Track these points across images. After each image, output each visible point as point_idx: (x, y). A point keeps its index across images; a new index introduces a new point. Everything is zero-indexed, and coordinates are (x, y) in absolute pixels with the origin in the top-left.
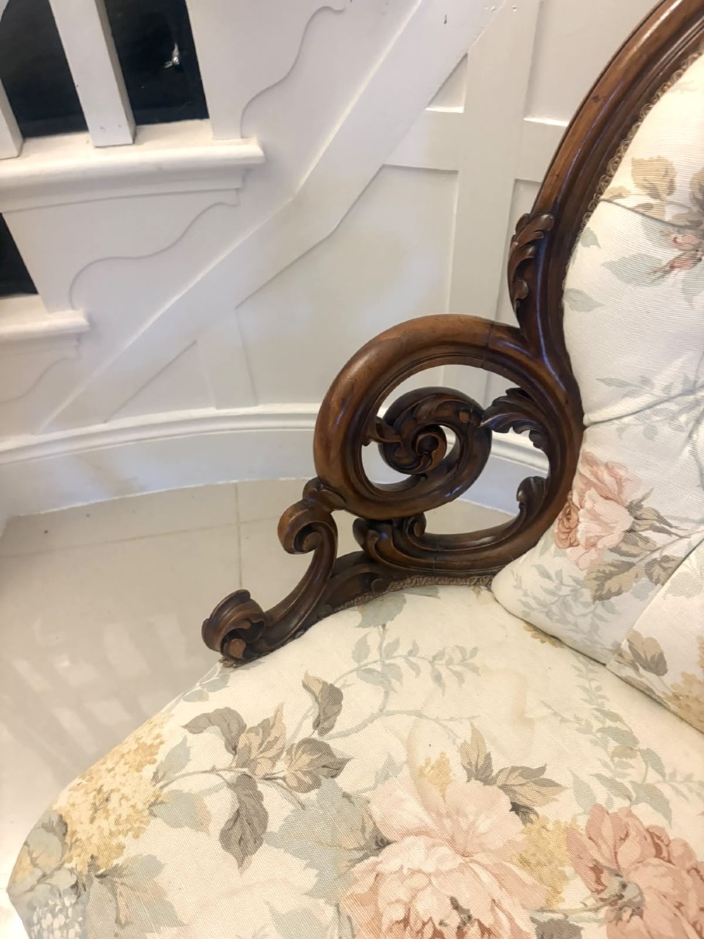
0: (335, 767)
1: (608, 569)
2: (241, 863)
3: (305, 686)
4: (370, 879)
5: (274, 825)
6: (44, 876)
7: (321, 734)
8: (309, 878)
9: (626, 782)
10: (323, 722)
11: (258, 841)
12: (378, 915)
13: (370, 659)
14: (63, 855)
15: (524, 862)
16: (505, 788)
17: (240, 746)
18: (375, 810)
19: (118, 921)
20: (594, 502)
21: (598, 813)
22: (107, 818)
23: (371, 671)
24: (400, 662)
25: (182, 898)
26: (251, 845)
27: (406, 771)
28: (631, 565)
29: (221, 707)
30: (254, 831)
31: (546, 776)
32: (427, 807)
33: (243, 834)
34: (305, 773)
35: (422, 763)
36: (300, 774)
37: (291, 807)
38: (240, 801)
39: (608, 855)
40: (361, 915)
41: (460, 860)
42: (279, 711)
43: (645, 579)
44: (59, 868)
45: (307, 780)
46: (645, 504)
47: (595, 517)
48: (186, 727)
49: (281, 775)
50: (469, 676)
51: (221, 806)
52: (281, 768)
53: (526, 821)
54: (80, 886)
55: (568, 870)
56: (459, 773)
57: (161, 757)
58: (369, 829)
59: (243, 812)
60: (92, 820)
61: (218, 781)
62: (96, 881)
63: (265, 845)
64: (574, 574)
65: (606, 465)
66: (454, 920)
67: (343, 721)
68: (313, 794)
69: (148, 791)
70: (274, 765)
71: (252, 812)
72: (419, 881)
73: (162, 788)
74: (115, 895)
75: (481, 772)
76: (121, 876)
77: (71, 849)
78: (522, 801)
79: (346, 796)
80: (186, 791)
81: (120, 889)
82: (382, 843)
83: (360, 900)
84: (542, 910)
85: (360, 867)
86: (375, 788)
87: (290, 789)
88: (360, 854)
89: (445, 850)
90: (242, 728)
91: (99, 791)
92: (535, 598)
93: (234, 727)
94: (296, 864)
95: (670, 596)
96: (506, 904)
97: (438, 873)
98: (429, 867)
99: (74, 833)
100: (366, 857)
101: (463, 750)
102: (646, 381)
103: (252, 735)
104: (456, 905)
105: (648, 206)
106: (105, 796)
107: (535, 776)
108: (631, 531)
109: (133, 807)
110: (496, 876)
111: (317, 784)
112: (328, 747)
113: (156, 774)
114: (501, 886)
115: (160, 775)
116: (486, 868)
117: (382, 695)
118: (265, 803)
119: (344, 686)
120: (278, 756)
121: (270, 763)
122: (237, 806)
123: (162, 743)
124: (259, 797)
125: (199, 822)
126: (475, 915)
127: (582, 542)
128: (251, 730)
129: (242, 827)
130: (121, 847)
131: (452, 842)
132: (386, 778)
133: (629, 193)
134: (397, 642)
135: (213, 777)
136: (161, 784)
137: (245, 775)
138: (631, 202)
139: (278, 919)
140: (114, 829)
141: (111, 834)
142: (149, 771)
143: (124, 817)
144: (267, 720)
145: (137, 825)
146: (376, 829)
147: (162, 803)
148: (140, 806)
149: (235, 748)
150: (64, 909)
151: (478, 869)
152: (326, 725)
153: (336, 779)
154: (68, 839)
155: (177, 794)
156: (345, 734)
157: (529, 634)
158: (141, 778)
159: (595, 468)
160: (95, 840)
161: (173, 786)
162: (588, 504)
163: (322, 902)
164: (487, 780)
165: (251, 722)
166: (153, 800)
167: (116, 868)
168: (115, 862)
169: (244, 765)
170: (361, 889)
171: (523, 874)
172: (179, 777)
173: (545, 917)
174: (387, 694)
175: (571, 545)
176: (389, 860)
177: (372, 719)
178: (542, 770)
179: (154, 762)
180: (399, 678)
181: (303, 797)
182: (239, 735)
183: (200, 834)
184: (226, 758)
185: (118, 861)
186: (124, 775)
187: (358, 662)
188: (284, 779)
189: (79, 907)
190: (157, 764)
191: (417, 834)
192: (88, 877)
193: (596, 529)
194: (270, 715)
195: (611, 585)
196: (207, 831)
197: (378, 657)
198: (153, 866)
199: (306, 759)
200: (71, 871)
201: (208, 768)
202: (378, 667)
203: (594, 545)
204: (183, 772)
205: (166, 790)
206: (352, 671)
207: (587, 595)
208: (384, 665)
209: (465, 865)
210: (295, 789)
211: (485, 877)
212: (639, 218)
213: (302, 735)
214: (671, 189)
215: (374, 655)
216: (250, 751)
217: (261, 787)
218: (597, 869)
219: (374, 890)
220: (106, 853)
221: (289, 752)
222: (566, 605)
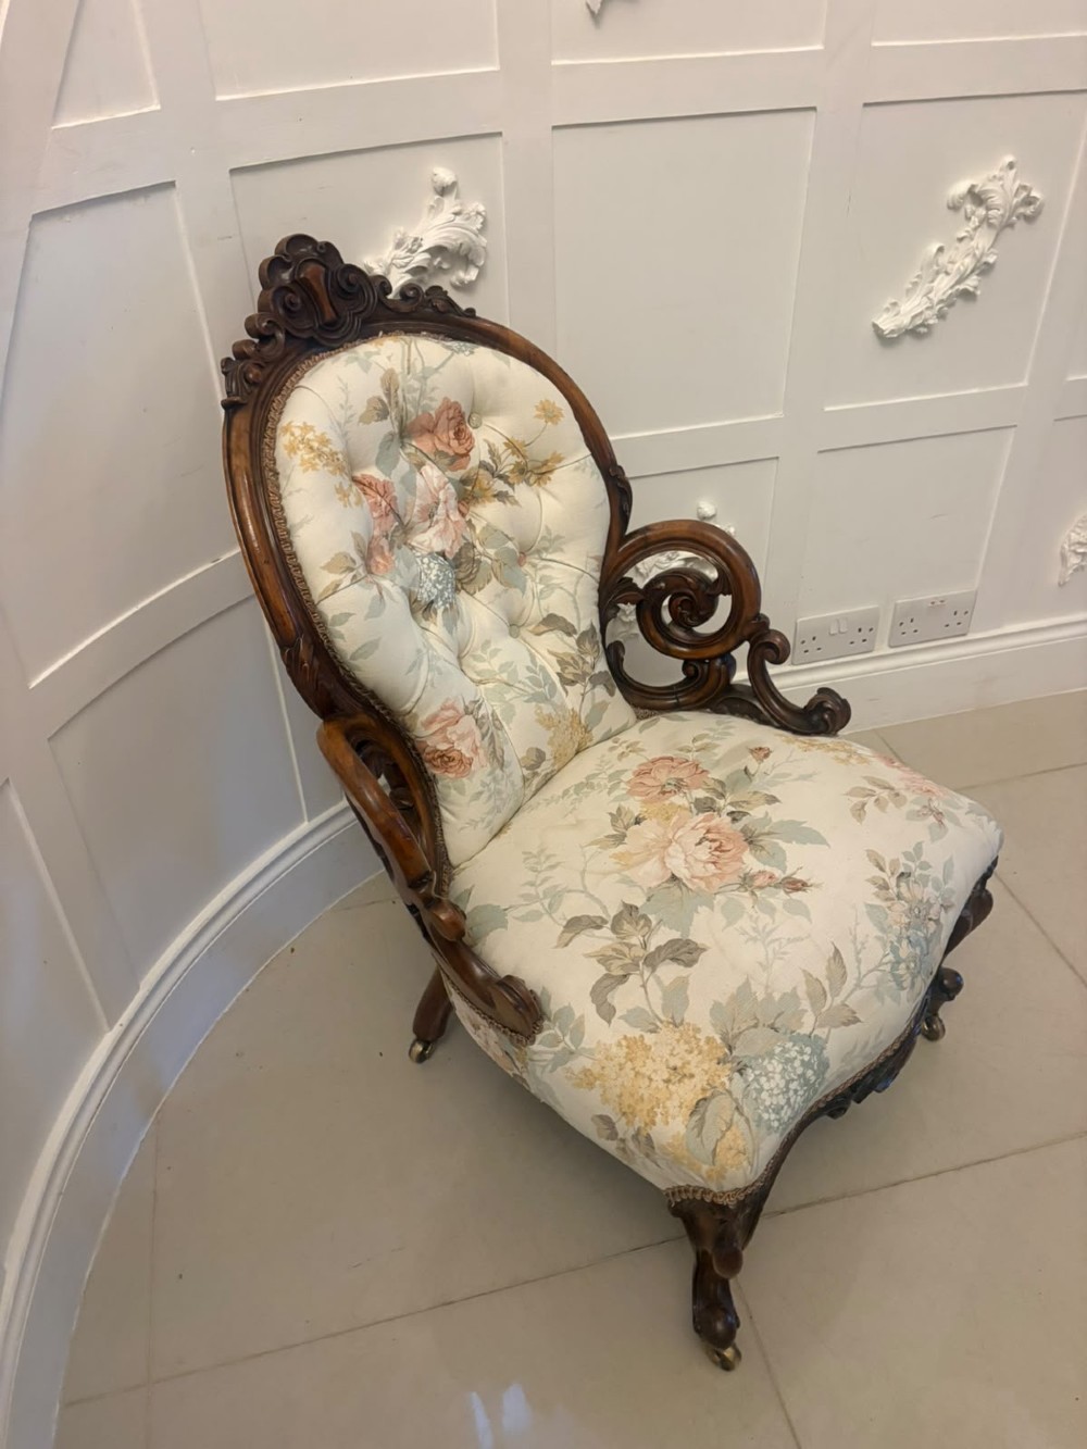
0: (630, 909)
1: (491, 749)
2: (704, 950)
3: (566, 945)
4: (696, 880)
5: (676, 935)
6: (737, 1108)
7: (606, 922)
8: (703, 910)
9: (609, 785)
10: (596, 924)
11: (688, 942)
12: (714, 875)
13: (541, 908)
14: (722, 1093)
15: (668, 819)
16: (626, 828)
17: (622, 973)
18: (654, 884)
19: (756, 1026)
20: (455, 732)
21: (631, 793)
22: (689, 1063)
23: (550, 905)
24: (541, 890)
25: (732, 984)
26: (692, 946)
27: (626, 873)
28: (492, 734)
29: (590, 999)
30: (682, 946)
31: (615, 812)
32: (647, 860)
33: (685, 952)
34: (637, 924)
35: (618, 866)
36: (639, 928)
37: (663, 928)
38: (664, 960)
39: (654, 789)
40: (716, 883)
41: (674, 844)
42: (589, 956)
43: (500, 732)
44: (729, 1092)
45: (642, 922)
46: (467, 703)
47: (462, 737)
48: (609, 1022)
49: (642, 939)
50: (548, 852)
51: (669, 972)
52: (635, 940)
53: (644, 819)
54: (739, 1067)
55: (667, 802)
56: (621, 848)
57: (636, 1033)
58: (667, 885)
59: (671, 956)
60: (692, 1076)
61: (652, 980)
62: (734, 1053)
63: (690, 938)
64: (486, 773)
65: (442, 709)
66: (707, 843)
67: (594, 911)
68: (651, 917)
69: (667, 1034)
70: (635, 945)
71: (670, 950)
72: (690, 859)
73: (662, 1022)
74: (740, 1033)
75: (620, 839)
76: (727, 1033)
77: (715, 1087)
78: (633, 820)
79: (648, 900)
80: (661, 1002)
81: (736, 1031)
82: (674, 878)
83: (709, 884)
84: (691, 811)
85: (690, 886)
86: (640, 887)
87: (651, 931)
88: (684, 889)
89: (670, 850)
90: (607, 976)
91: (668, 1081)
92: (488, 813)
93: (607, 982)
94: (696, 918)
95: (511, 725)
96: (692, 825)
97: (684, 852)
98: (683, 857)
99: (704, 1090)
100: (684, 884)
101: (605, 847)
102: (419, 651)
103: (613, 968)
104: (700, 843)
105: (355, 576)
106: (672, 1072)
107: (616, 817)
108: (477, 720)
109: (678, 1041)
110: (679, 829)
111: (644, 917)
112: (615, 917)
113: (652, 1031)
114: (683, 827)
115: (652, 1027)
116: (675, 834)
117: (570, 894)
118: (662, 943)
119: (565, 919)
120: (627, 945)
121: (633, 949)
122: (668, 961)
123: (625, 1037)
124: (659, 949)
125: (682, 984)
126: (702, 836)
127: (472, 755)
128: (608, 969)
129: (681, 954)
130: (709, 1040)
131: (665, 848)
132: (632, 882)
133: (341, 581)
134: (522, 896)
135: (649, 985)
136: (658, 1023)
137: (644, 963)
138: (347, 581)
139: (729, 924)
140: (696, 1052)
141: (700, 1053)
142: (649, 1039)
143: (686, 1047)
144: (599, 961)
145: (691, 1033)
146: (667, 882)
147: (673, 1018)
148: (677, 1035)
149: (625, 976)
150: (756, 1079)
151: (677, 836)
152: (599, 922)
153: (639, 906)
154: (708, 1094)
155: (665, 1009)
156: (604, 908)
157: (502, 836)
158: (656, 1043)
159: (438, 719)
160: (706, 1067)
161: (659, 1012)
162: (454, 738)
163: (715, 902)
164: (624, 836)
165: (603, 971)
166: (671, 1026)
167: (723, 1039)
168: (719, 1041)
169: (638, 965)
170: (703, 885)
171: (674, 819)
172: (652, 1011)
173: (695, 811)
174: (570, 891)
175: (470, 764)
176: (682, 873)
177: (591, 896)
178: (611, 814)
179: (642, 1036)
180: (556, 887)
181: (654, 923)
182: (613, 977)
183: (691, 980)
184: (634, 980)
185: (718, 1038)
186: (654, 1061)
187: (542, 915)
188: (644, 936)
189: (753, 1063)
190: (643, 1033)
191: (664, 863)
192: (732, 1062)
193: (468, 741)
194: (594, 960)
195: (499, 753)
196: (688, 976)
197: (538, 904)
198: (716, 1008)
199: (626, 927)
200: (731, 1080)
201: (642, 990)
202: (546, 902)
203: (477, 748)
204: (647, 1009)
205: (663, 1018)
206: (552, 918)
207: (498, 772)
208: (545, 897)
209: (676, 841)
210: (649, 927)
211: (680, 833)
212: (356, 586)
213: (610, 934)
214: (354, 561)
215: (537, 906)
216: (626, 965)
217: (652, 948)
218: (664, 793)
219: (701, 879)
220: (714, 1051)
221: (624, 938)
222: (499, 792)
